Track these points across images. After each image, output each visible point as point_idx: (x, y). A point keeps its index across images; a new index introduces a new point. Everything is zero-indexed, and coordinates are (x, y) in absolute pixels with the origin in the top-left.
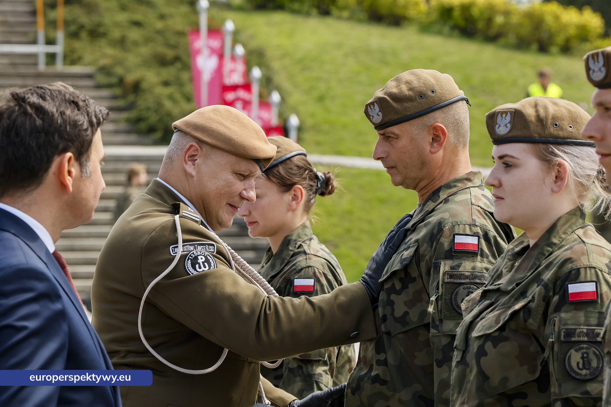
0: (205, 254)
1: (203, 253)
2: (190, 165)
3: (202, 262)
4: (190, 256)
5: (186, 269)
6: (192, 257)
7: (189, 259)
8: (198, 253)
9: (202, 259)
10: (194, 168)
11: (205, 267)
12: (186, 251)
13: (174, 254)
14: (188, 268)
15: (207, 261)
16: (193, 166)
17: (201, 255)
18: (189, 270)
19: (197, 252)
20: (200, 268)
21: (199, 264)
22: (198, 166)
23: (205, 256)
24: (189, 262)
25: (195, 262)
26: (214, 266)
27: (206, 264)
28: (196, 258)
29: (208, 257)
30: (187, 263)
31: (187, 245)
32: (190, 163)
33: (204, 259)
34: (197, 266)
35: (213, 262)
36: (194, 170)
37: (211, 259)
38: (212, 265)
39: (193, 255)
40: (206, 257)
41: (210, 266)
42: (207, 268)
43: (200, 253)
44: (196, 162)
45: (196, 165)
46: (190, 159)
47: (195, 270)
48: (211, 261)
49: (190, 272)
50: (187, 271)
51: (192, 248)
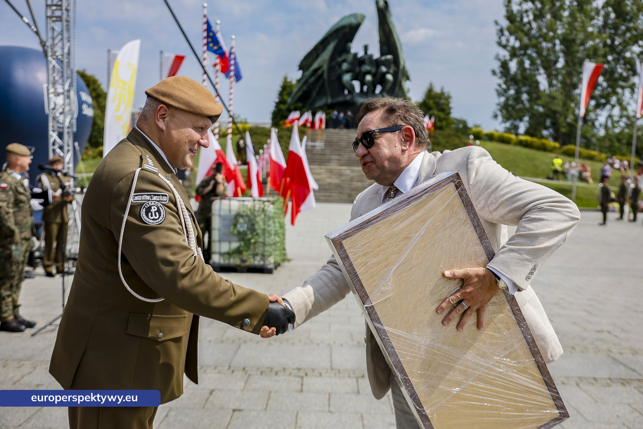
0: (158, 205)
1: (156, 204)
2: (161, 122)
3: (154, 212)
4: (146, 205)
5: (140, 215)
6: (147, 206)
7: (144, 207)
8: (152, 204)
9: (154, 209)
10: (164, 124)
11: (156, 216)
12: (143, 200)
13: (134, 201)
14: (142, 214)
15: (159, 211)
16: (163, 123)
17: (154, 206)
18: (143, 217)
19: (151, 202)
20: (152, 216)
21: (152, 213)
22: (167, 122)
23: (158, 206)
24: (144, 210)
25: (148, 210)
26: (164, 216)
27: (157, 213)
28: (150, 208)
29: (160, 207)
30: (142, 210)
31: (145, 195)
32: (161, 120)
33: (156, 209)
34: (150, 214)
35: (163, 212)
36: (164, 125)
37: (162, 209)
38: (162, 214)
39: (148, 205)
40: (158, 208)
41: (160, 215)
42: (158, 217)
43: (154, 204)
44: (166, 119)
45: (166, 121)
46: (160, 117)
47: (148, 217)
48: (162, 211)
49: (144, 218)
50: (141, 217)
51: (148, 198)
